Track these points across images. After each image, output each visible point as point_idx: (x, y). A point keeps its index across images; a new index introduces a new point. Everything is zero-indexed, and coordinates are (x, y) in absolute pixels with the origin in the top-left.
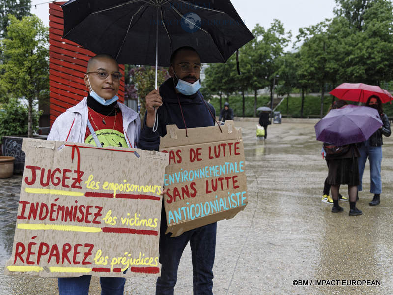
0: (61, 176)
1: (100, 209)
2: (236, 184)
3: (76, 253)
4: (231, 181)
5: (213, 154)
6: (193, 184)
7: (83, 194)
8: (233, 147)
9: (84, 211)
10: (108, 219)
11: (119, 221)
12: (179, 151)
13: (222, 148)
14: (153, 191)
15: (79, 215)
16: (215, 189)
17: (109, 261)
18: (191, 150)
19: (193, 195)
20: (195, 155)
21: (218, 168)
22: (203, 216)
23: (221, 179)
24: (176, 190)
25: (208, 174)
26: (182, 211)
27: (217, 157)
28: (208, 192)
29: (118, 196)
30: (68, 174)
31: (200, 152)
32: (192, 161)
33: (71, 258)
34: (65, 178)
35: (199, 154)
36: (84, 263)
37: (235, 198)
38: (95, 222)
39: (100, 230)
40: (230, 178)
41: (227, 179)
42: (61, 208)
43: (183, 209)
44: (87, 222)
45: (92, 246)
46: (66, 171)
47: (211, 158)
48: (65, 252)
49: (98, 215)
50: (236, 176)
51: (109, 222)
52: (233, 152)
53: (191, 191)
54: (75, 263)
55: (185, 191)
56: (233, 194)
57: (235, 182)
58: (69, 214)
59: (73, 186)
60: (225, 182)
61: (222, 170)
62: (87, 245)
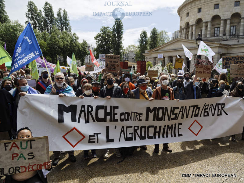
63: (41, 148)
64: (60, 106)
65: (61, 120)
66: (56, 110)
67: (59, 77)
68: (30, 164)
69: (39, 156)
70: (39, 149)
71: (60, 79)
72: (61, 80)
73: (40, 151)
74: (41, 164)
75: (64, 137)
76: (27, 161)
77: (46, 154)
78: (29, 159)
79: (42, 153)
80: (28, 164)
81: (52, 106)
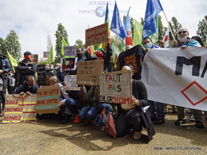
0: (13, 102)
1: (22, 108)
2: (56, 102)
3: (17, 118)
4: (55, 101)
5: (50, 93)
6: (44, 100)
7: (18, 105)
8: (56, 91)
9: (19, 109)
10: (24, 110)
11: (26, 110)
12: (42, 92)
13: (53, 91)
14: (34, 103)
15: (17, 110)
16: (50, 102)
17: (24, 119)
18: (45, 92)
19: (43, 103)
20: (46, 93)
21: (52, 97)
22: (45, 109)
23: (52, 100)
24: (39, 101)
25: (49, 98)
26: (40, 107)
27: (52, 93)
28: (48, 103)
29: (26, 105)
30: (15, 101)
31: (47, 92)
32: (45, 94)
33: (16, 119)
34: (14, 102)
35: (47, 93)
36: (19, 120)
37: (55, 106)
38: (21, 111)
39: (22, 113)
40: (55, 100)
41: (54, 100)
42: (13, 109)
43: (40, 106)
44: (19, 111)
45: (21, 116)
46: (14, 101)
47: (50, 94)
48: (15, 118)
49: (22, 109)
50: (56, 99)
51: (24, 111)
52: (56, 92)
53: (43, 102)
54: (17, 120)
55: (42, 102)
56: (55, 105)
57: (56, 101)
58: (15, 110)
59: (16, 104)
60: (53, 101)
61: (53, 97)
62: (19, 116)
63: (126, 82)
64: (179, 58)
65: (178, 73)
66: (174, 63)
67: (181, 31)
68: (118, 96)
69: (124, 90)
70: (124, 83)
71: (182, 33)
72: (184, 34)
73: (125, 85)
74: (125, 98)
75: (182, 92)
76: (116, 93)
77: (129, 89)
78: (118, 91)
79: (126, 87)
80: (117, 96)
81: (171, 58)
